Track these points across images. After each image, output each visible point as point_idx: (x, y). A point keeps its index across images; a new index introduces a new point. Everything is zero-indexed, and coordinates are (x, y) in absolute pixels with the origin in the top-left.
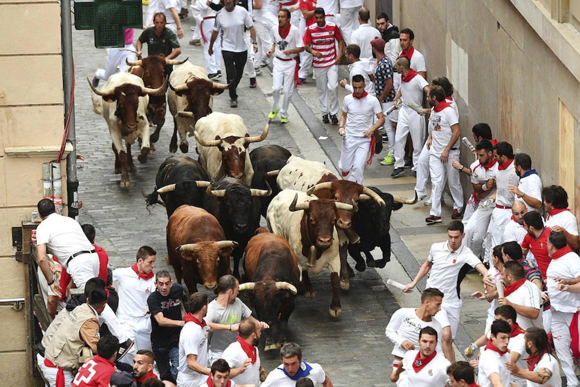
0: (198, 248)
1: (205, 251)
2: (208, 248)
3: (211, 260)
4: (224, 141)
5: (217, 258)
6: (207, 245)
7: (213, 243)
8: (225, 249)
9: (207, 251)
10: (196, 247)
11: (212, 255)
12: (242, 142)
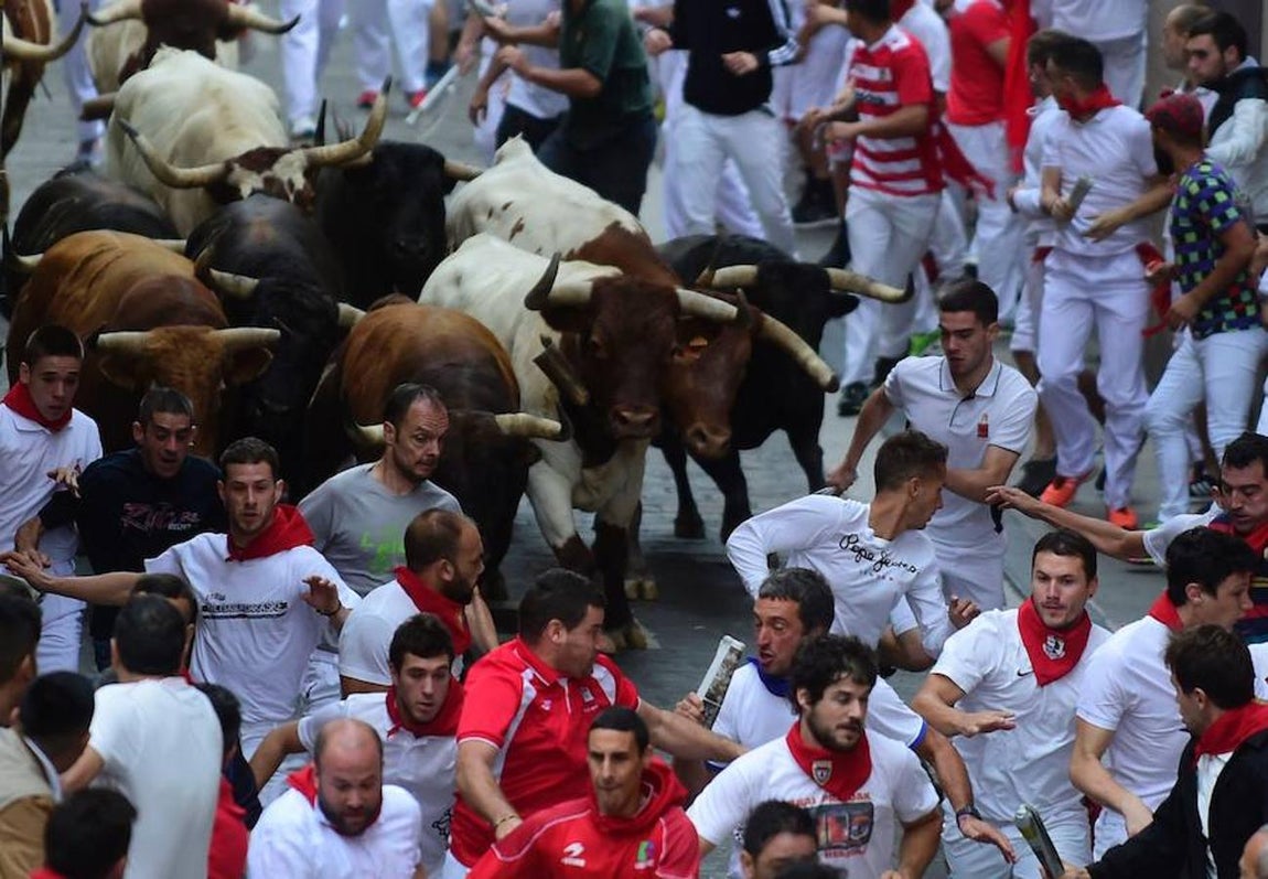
0: (158, 345)
1: (179, 354)
2: (190, 344)
3: (197, 384)
4: (236, 166)
5: (218, 384)
6: (187, 339)
7: (207, 331)
8: (245, 354)
9: (186, 356)
10: (151, 340)
11: (203, 369)
12: (297, 164)
